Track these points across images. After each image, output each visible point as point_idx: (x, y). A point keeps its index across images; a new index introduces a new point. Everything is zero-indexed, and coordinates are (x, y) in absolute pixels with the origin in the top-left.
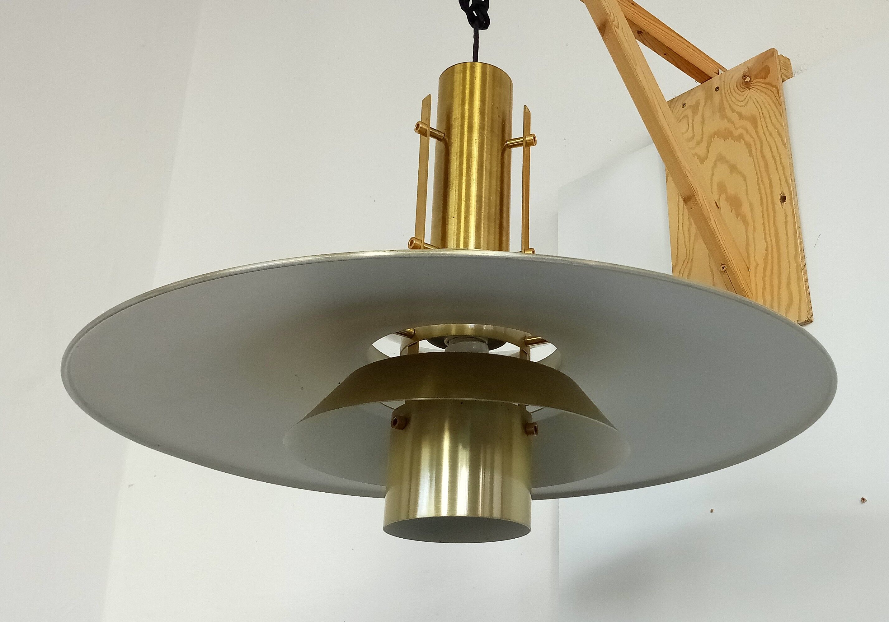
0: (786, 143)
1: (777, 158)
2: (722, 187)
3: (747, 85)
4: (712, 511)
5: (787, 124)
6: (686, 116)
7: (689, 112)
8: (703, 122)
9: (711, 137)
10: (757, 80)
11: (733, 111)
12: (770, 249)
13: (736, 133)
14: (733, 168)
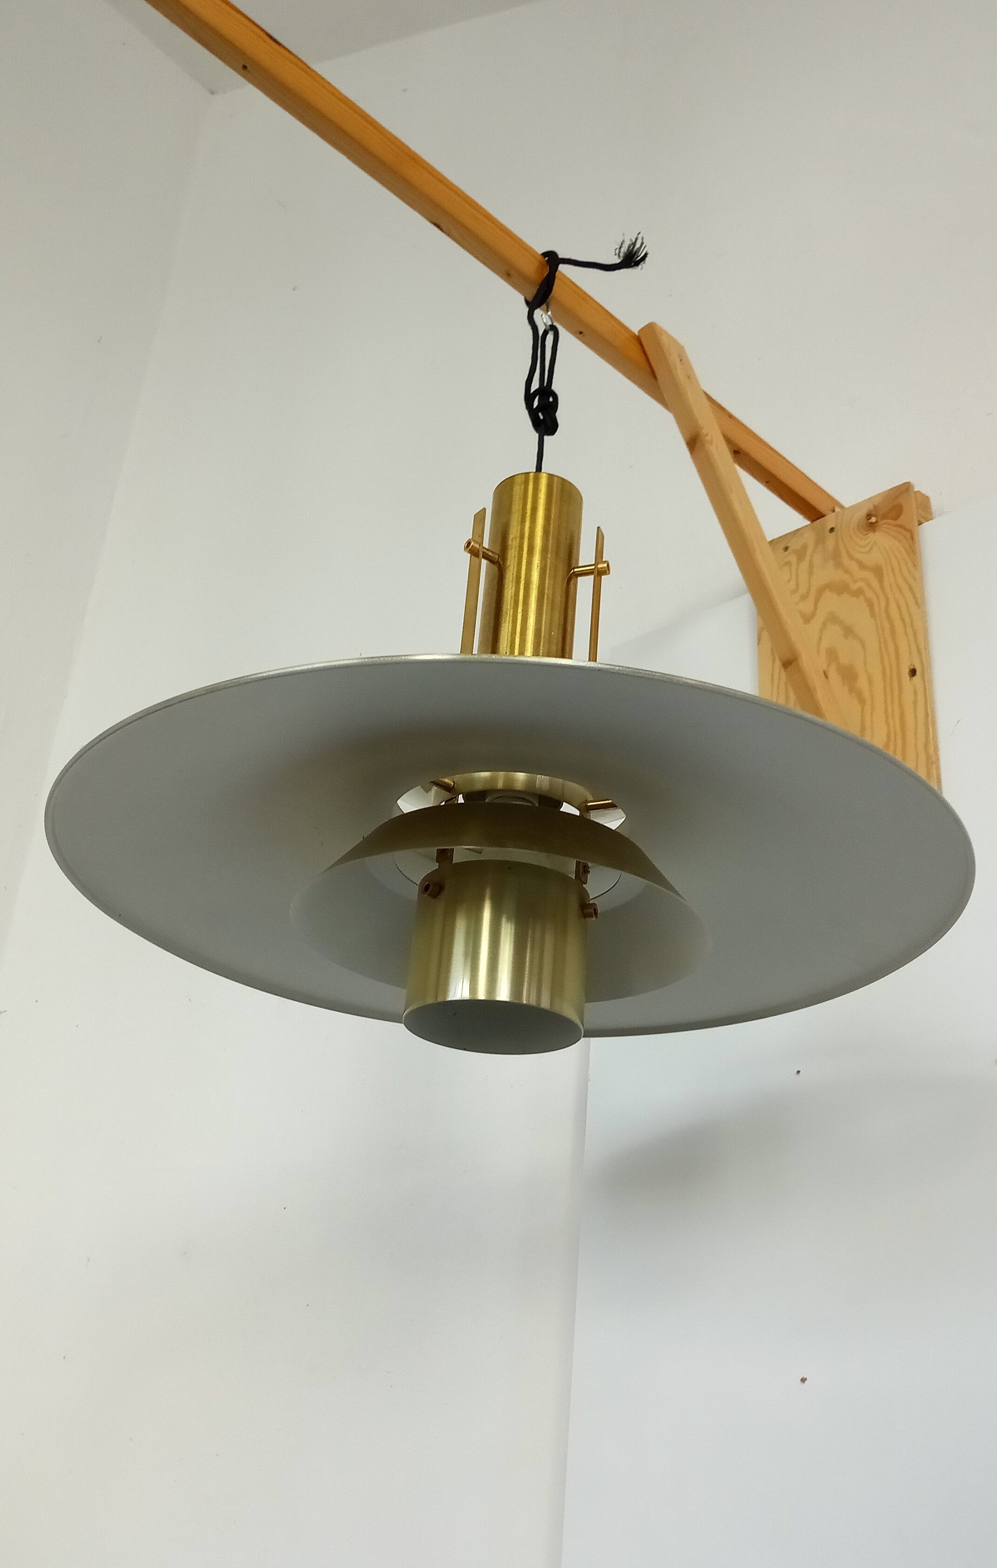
0: (919, 602)
1: (907, 620)
2: (832, 654)
3: (872, 527)
4: (798, 1072)
5: (921, 579)
6: (788, 563)
7: (793, 558)
8: (811, 572)
9: (821, 591)
10: (885, 521)
11: (851, 558)
12: (892, 731)
13: (854, 587)
14: (848, 631)
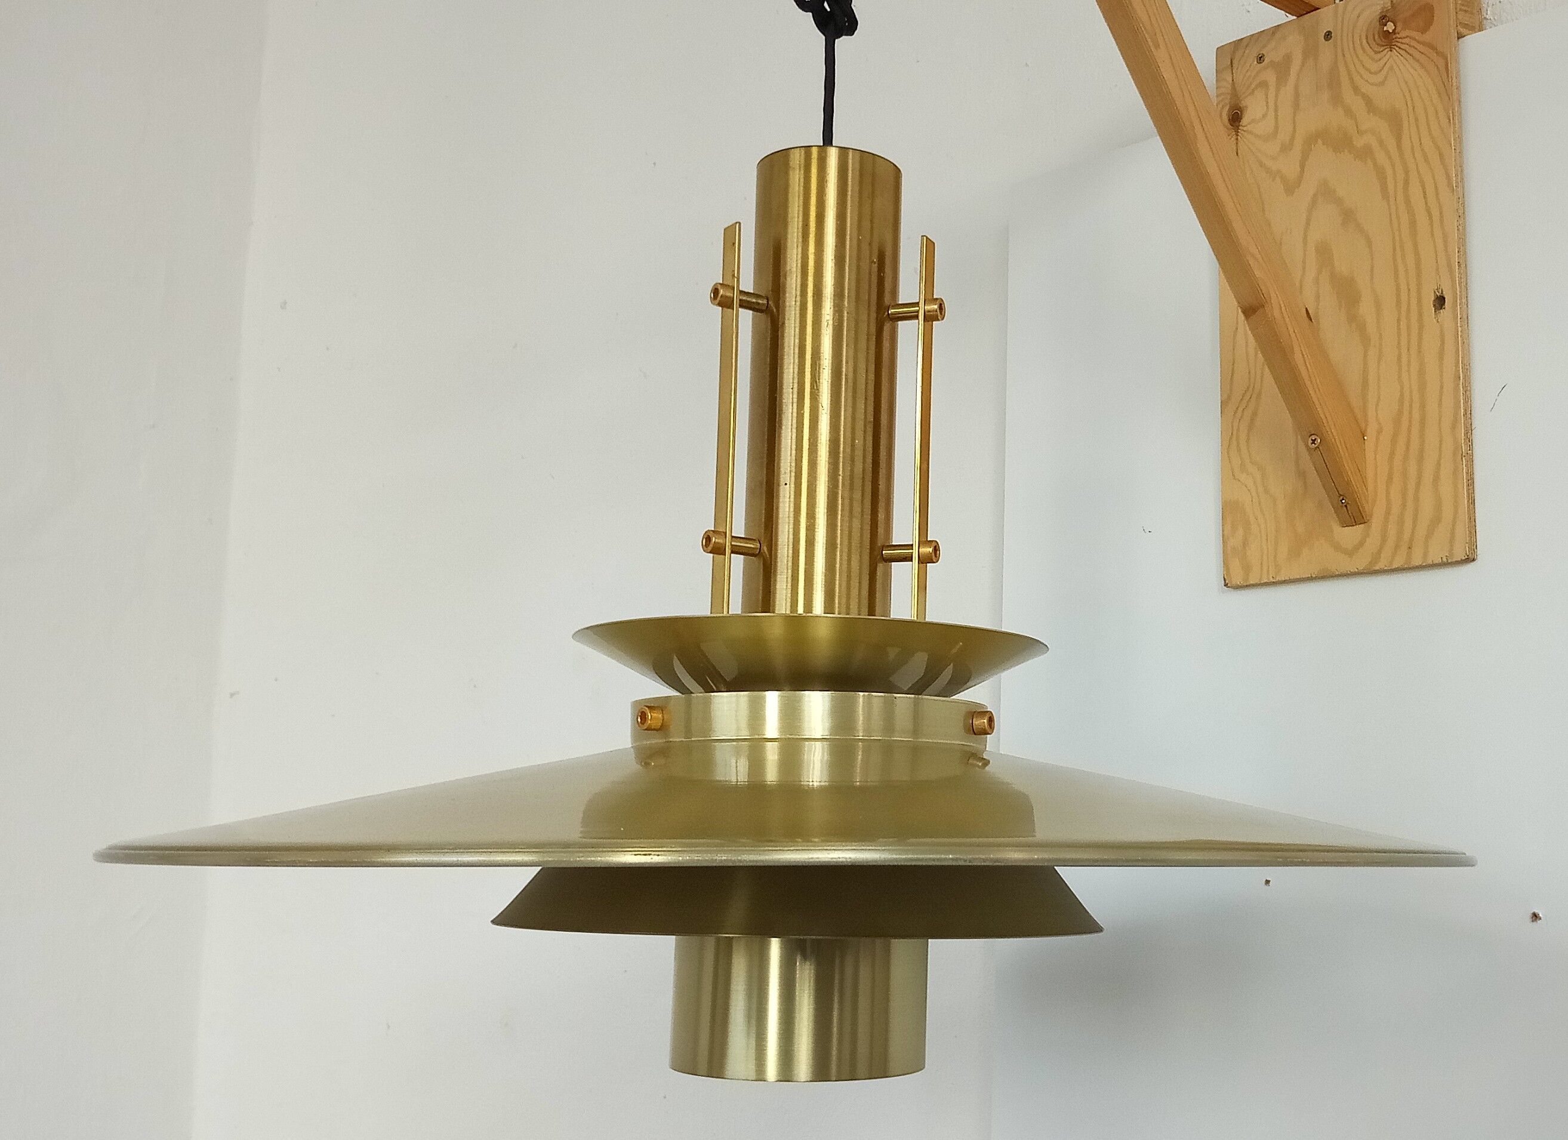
0: (1456, 184)
1: (1435, 213)
2: (1324, 252)
3: (1388, 40)
4: (1267, 882)
5: (1459, 139)
6: (1264, 84)
7: (1270, 77)
8: (1296, 106)
9: (1311, 140)
10: (1407, 33)
11: (1356, 89)
12: (1406, 404)
13: (1359, 142)
14: (1348, 217)
